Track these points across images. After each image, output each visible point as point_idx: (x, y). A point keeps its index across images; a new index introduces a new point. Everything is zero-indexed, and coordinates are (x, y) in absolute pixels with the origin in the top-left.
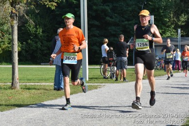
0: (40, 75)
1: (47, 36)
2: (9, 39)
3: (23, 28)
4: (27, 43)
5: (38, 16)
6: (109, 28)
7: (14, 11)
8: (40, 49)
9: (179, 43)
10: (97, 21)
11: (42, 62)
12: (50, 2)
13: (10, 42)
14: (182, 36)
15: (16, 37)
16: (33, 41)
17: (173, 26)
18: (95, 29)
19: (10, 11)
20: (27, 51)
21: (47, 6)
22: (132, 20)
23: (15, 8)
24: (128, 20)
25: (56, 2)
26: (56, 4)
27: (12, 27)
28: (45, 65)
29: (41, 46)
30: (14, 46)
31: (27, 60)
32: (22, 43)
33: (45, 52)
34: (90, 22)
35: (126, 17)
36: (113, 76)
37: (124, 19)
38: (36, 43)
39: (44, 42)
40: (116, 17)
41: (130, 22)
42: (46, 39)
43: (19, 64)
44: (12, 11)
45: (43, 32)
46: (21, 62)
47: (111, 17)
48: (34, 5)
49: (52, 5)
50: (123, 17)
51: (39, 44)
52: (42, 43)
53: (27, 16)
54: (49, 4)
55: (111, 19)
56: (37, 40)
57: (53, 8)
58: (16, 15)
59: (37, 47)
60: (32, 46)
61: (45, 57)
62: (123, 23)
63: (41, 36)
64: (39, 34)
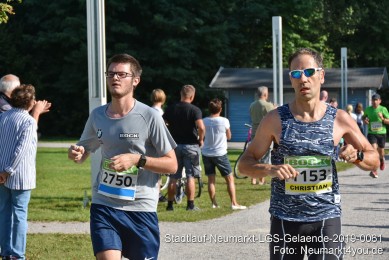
6: (163, 44)
9: (344, 85)
10: (132, 26)
14: (351, 64)
17: (325, 38)
18: (125, 45)
22: (221, 23)
24: (211, 23)
34: (113, 29)
35: (206, 14)
36: (179, 194)
37: (201, 22)
40: (180, 15)
41: (215, 29)
47: (167, 15)
55: (166, 21)
57: (2, 20)
62: (197, 31)
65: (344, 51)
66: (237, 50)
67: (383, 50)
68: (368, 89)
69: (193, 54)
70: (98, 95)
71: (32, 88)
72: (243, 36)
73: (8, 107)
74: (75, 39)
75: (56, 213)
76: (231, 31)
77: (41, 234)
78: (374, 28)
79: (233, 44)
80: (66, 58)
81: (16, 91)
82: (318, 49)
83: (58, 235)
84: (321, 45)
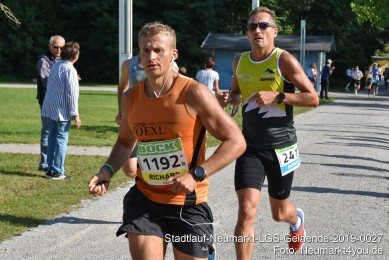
0: (31, 118)
1: (45, 26)
4: (6, 39)
6: (165, 13)
9: (303, 48)
16: (18, 35)
17: (287, 12)
20: (5, 56)
29: (33, 45)
38: (24, 39)
39: (40, 38)
41: (203, 4)
42: (42, 32)
45: (38, 18)
51: (29, 43)
52: (35, 39)
56: (26, 34)
59: (24, 48)
60: (15, 46)
62: (192, 6)
63: (33, 27)
64: (30, 22)
65: (303, 23)
67: (330, 22)
68: (320, 52)
69: (187, 22)
70: (126, 52)
71: (77, 45)
72: (225, 10)
74: (98, 9)
75: (93, 140)
76: (217, 6)
77: (84, 156)
78: (324, 6)
79: (218, 16)
80: (93, 23)
81: (66, 46)
82: (282, 21)
83: (97, 157)
84: (284, 18)
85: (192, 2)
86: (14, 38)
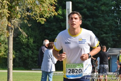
0: (31, 79)
1: (37, 46)
2: (5, 48)
3: (17, 39)
4: (20, 51)
5: (30, 29)
7: (9, 25)
8: (31, 57)
11: (33, 68)
12: (40, 17)
13: (6, 51)
15: (11, 47)
16: (25, 50)
19: (6, 25)
20: (20, 59)
21: (38, 21)
22: (109, 33)
23: (10, 22)
24: (106, 33)
25: (45, 18)
26: (45, 20)
27: (8, 38)
28: (35, 70)
29: (32, 54)
30: (10, 54)
31: (20, 66)
32: (16, 52)
33: (35, 59)
35: (105, 30)
37: (103, 33)
38: (28, 51)
39: (35, 51)
41: (107, 35)
42: (36, 49)
43: (13, 69)
44: (8, 25)
45: (34, 42)
46: (15, 67)
48: (27, 20)
49: (42, 20)
50: (102, 30)
51: (30, 53)
52: (33, 52)
53: (21, 29)
54: (40, 19)
56: (29, 49)
57: (43, 23)
58: (12, 29)
59: (28, 55)
60: (24, 54)
61: (35, 64)
62: (102, 36)
63: (32, 46)
64: (30, 44)
66: (115, 42)
72: (117, 38)
73: (46, 49)
76: (113, 36)
79: (113, 40)
85: (102, 34)
86: (24, 51)
